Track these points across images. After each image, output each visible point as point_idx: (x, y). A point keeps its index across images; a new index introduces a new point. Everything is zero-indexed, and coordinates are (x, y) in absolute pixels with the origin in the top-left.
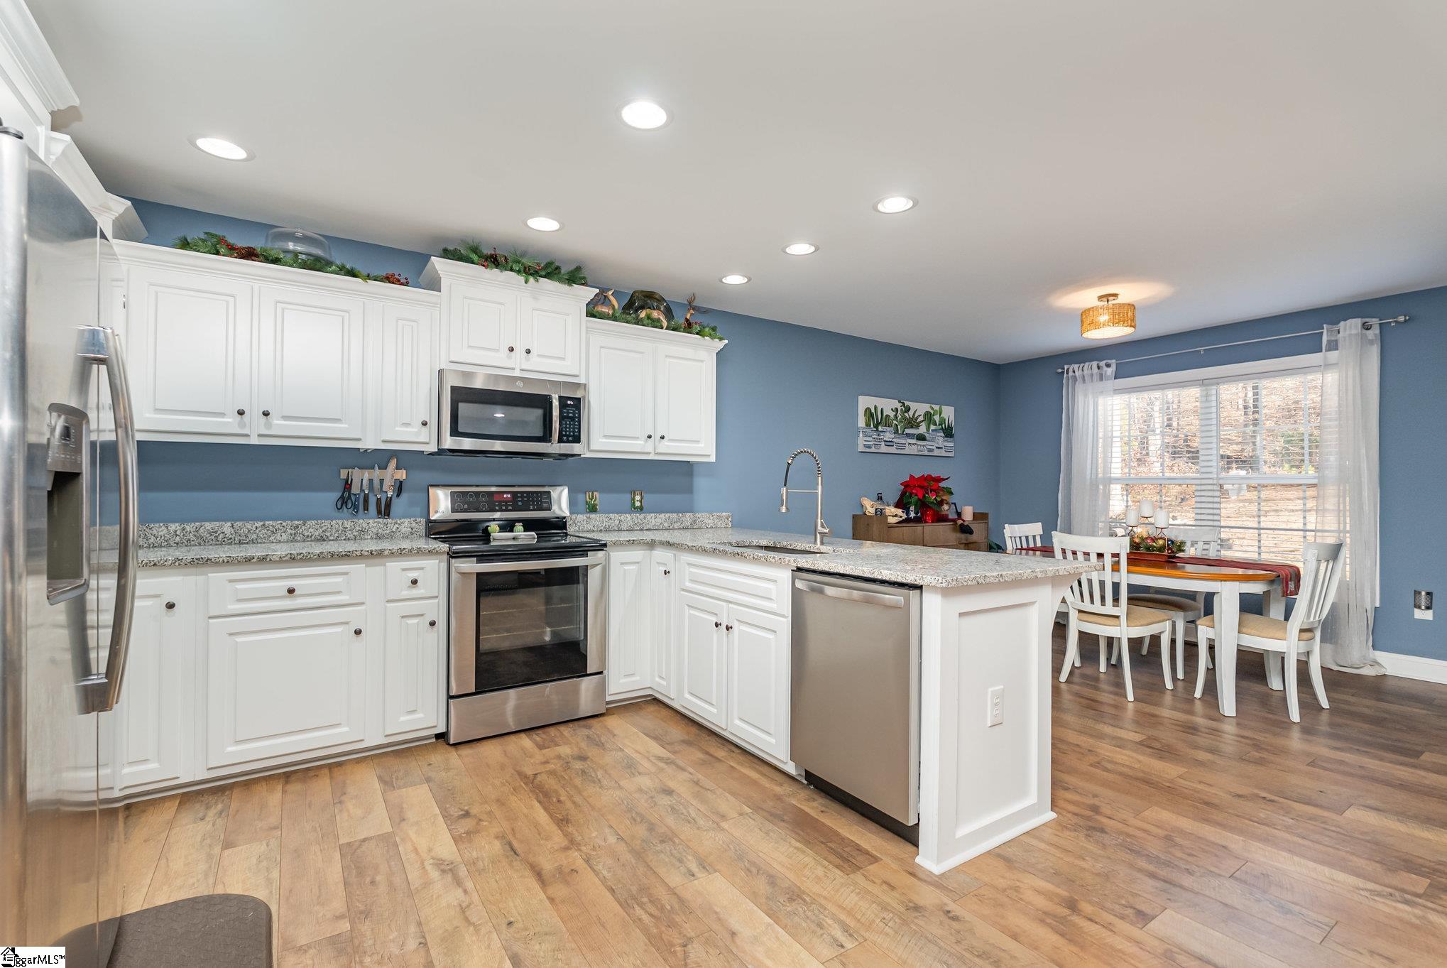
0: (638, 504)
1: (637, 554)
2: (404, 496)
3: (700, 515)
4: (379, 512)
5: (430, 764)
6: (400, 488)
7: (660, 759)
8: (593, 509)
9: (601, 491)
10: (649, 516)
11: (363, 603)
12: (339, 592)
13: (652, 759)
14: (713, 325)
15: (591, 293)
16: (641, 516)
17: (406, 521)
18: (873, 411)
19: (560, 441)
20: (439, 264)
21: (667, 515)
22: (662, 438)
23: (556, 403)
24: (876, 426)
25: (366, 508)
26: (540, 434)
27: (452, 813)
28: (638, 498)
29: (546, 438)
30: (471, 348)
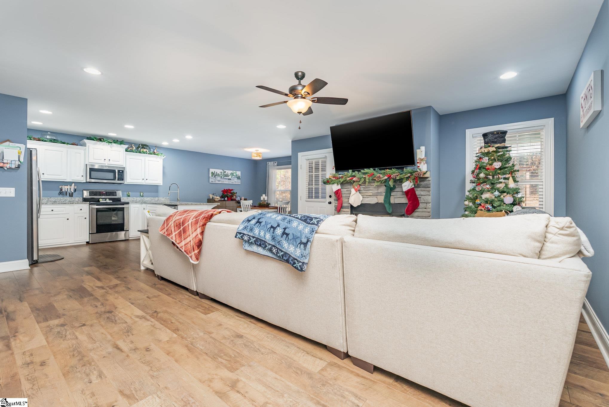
0: (142, 195)
1: (138, 205)
2: (76, 192)
3: (160, 198)
4: (70, 196)
6: (75, 190)
8: (129, 196)
9: (131, 192)
10: (145, 198)
11: (68, 213)
14: (161, 153)
15: (127, 146)
16: (143, 198)
17: (77, 198)
18: (214, 172)
19: (118, 180)
20: (86, 141)
21: (150, 198)
22: (147, 179)
23: (117, 171)
24: (215, 176)
25: (66, 195)
26: (113, 178)
28: (142, 193)
30: (94, 159)
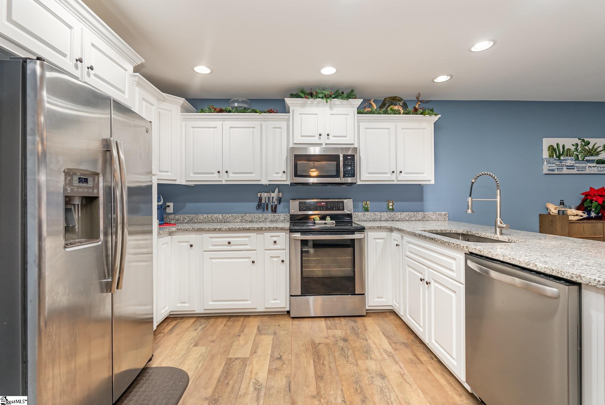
0: (391, 207)
1: (383, 234)
2: (282, 204)
3: (427, 213)
4: (272, 211)
5: (279, 325)
6: (280, 200)
7: (386, 352)
8: (367, 210)
9: (370, 201)
10: (397, 214)
11: (255, 250)
12: (246, 245)
13: (381, 350)
14: (431, 108)
15: (359, 102)
16: (393, 214)
17: (282, 214)
18: (555, 147)
19: (344, 176)
20: (289, 101)
21: (408, 213)
22: (401, 172)
23: (341, 159)
24: (559, 157)
25: (267, 209)
26: (335, 174)
27: (275, 355)
28: (391, 204)
29: (337, 175)
30: (302, 136)
